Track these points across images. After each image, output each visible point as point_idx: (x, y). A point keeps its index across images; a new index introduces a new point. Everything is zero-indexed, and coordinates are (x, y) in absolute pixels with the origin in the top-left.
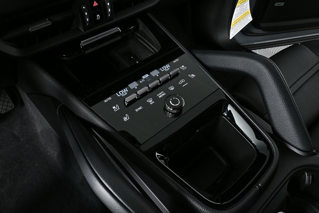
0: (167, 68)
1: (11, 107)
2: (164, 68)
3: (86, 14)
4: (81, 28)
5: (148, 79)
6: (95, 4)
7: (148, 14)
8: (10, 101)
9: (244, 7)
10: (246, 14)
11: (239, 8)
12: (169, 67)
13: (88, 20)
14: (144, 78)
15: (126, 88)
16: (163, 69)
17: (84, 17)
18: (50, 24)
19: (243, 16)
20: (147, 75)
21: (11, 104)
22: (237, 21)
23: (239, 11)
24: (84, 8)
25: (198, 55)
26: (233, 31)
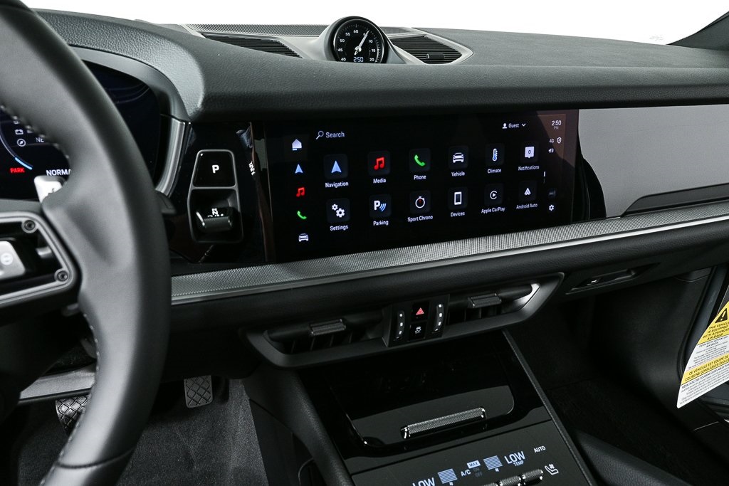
0: (518, 460)
1: (207, 401)
2: (512, 457)
3: (401, 324)
4: (386, 340)
5: (477, 472)
6: (421, 312)
7: (504, 333)
8: (210, 389)
9: (717, 347)
10: (722, 361)
11: (704, 347)
12: (524, 458)
13: (400, 332)
14: (470, 467)
15: (433, 479)
16: (510, 460)
17: (395, 328)
18: (343, 329)
19: (714, 364)
20: (477, 462)
21: (209, 396)
22: (700, 371)
23: (705, 352)
24: (401, 315)
25: (588, 449)
26: (687, 391)
